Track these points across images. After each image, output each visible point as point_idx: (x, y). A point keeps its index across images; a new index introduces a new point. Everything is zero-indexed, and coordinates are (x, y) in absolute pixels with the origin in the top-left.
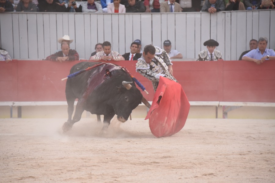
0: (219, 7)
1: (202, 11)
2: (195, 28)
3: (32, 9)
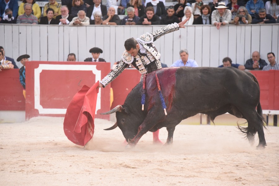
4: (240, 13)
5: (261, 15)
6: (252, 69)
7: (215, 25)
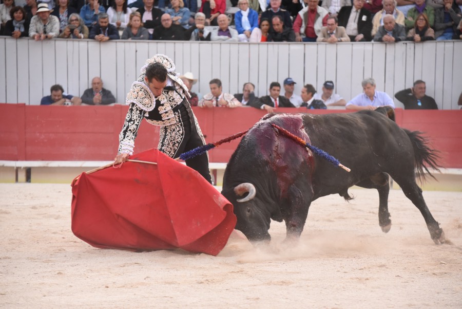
0: (398, 36)
1: (375, 41)
2: (364, 64)
3: (142, 36)
4: (72, 23)
5: (102, 22)
6: (92, 103)
7: (33, 38)
